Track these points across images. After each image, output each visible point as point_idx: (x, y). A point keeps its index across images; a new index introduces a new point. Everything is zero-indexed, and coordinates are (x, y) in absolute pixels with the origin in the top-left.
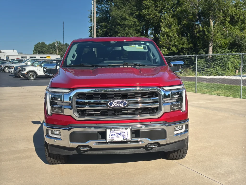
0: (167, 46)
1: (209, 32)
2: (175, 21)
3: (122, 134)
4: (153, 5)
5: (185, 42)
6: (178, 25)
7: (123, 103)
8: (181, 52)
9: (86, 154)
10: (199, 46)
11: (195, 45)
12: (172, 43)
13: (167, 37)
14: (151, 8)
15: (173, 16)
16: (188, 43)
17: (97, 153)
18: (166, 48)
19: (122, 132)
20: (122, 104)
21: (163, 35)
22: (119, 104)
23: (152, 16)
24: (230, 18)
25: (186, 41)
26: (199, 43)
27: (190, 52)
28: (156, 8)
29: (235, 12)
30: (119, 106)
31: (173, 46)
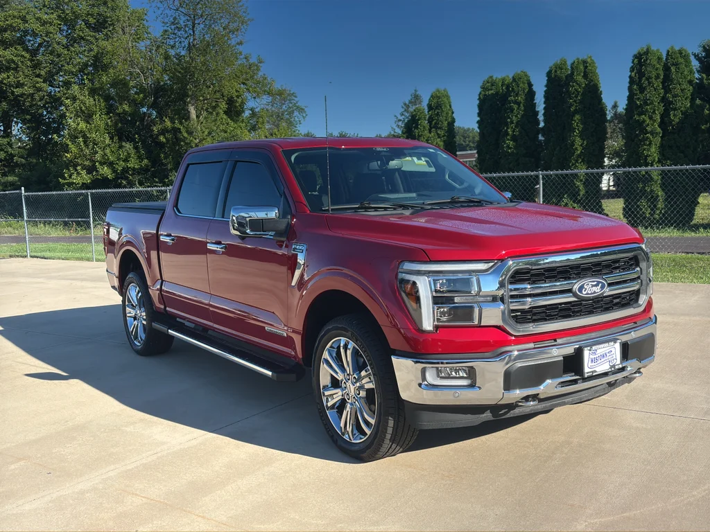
0: (87, 163)
1: (190, 133)
2: (100, 105)
3: (608, 355)
4: (29, 63)
5: (130, 156)
6: (107, 114)
7: (600, 285)
8: (122, 178)
9: (512, 416)
10: (166, 165)
11: (155, 161)
12: (98, 157)
13: (85, 142)
14: (22, 68)
15: (93, 92)
16: (138, 156)
17: (534, 410)
18: (82, 169)
19: (607, 351)
20: (599, 287)
21: (73, 138)
22: (595, 289)
23: (27, 90)
24: (227, 104)
25: (133, 152)
26: (166, 158)
27: (146, 178)
28: (37, 71)
29: (237, 91)
30: (595, 292)
31: (102, 164)
